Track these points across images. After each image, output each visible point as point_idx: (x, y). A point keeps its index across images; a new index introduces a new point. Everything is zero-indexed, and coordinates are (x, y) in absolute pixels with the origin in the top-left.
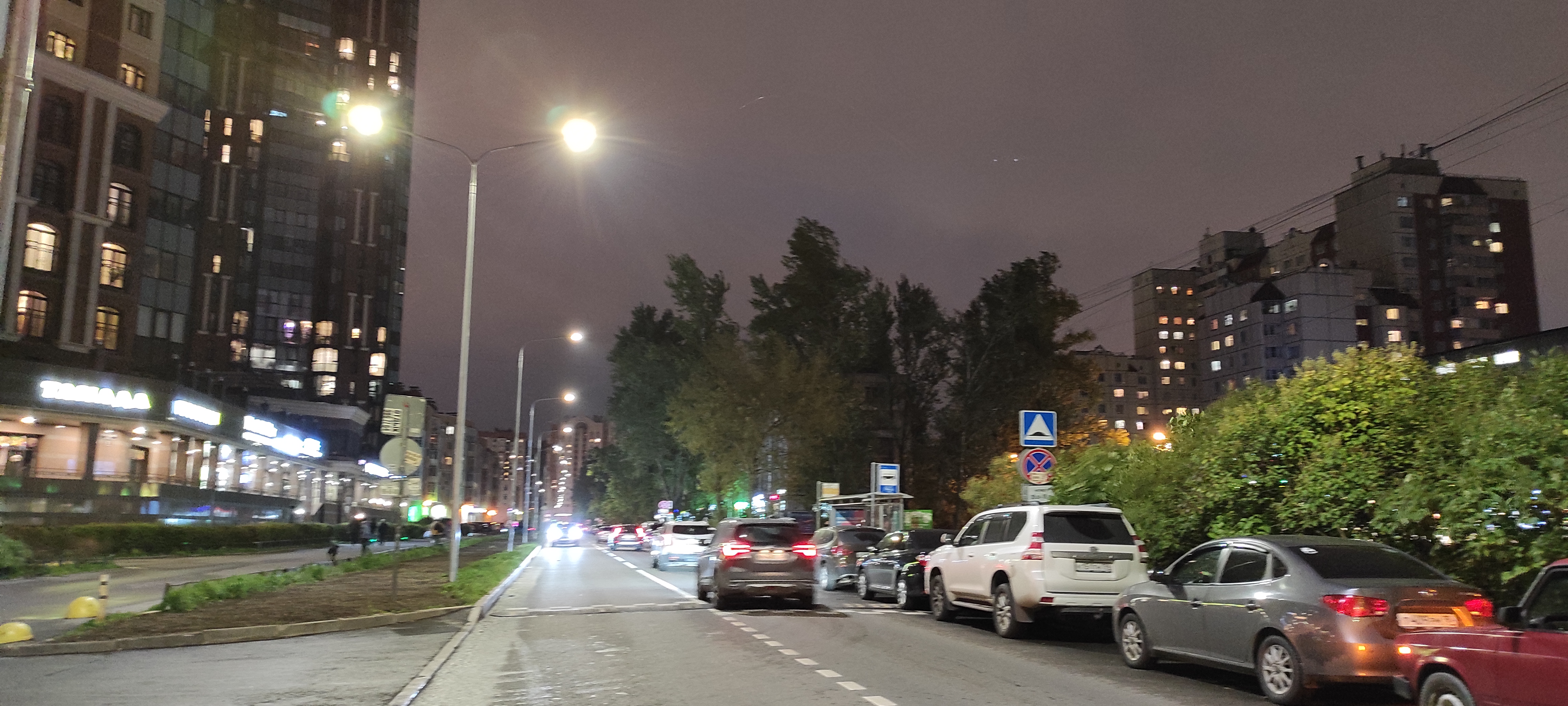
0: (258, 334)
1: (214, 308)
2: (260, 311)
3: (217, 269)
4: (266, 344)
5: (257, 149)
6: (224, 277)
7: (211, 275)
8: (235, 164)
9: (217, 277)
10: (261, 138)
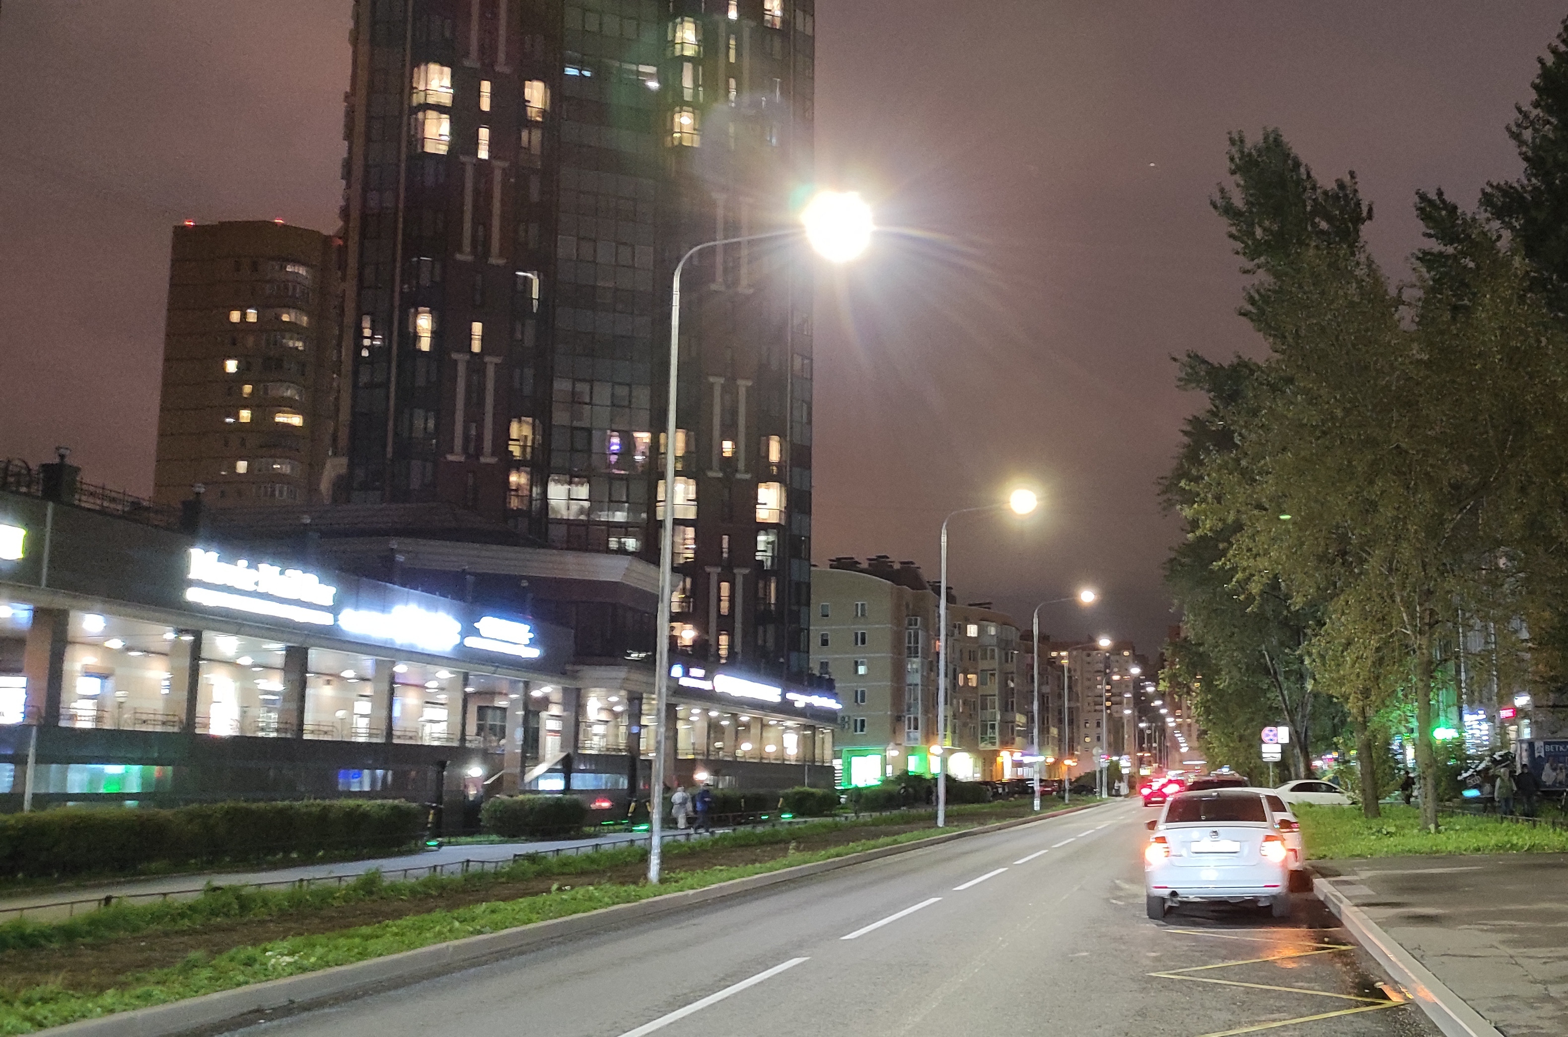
0: (557, 460)
1: (474, 415)
2: (560, 417)
3: (476, 347)
4: (571, 477)
5: (537, 135)
6: (487, 359)
7: (467, 357)
8: (499, 158)
9: (476, 362)
10: (543, 112)
